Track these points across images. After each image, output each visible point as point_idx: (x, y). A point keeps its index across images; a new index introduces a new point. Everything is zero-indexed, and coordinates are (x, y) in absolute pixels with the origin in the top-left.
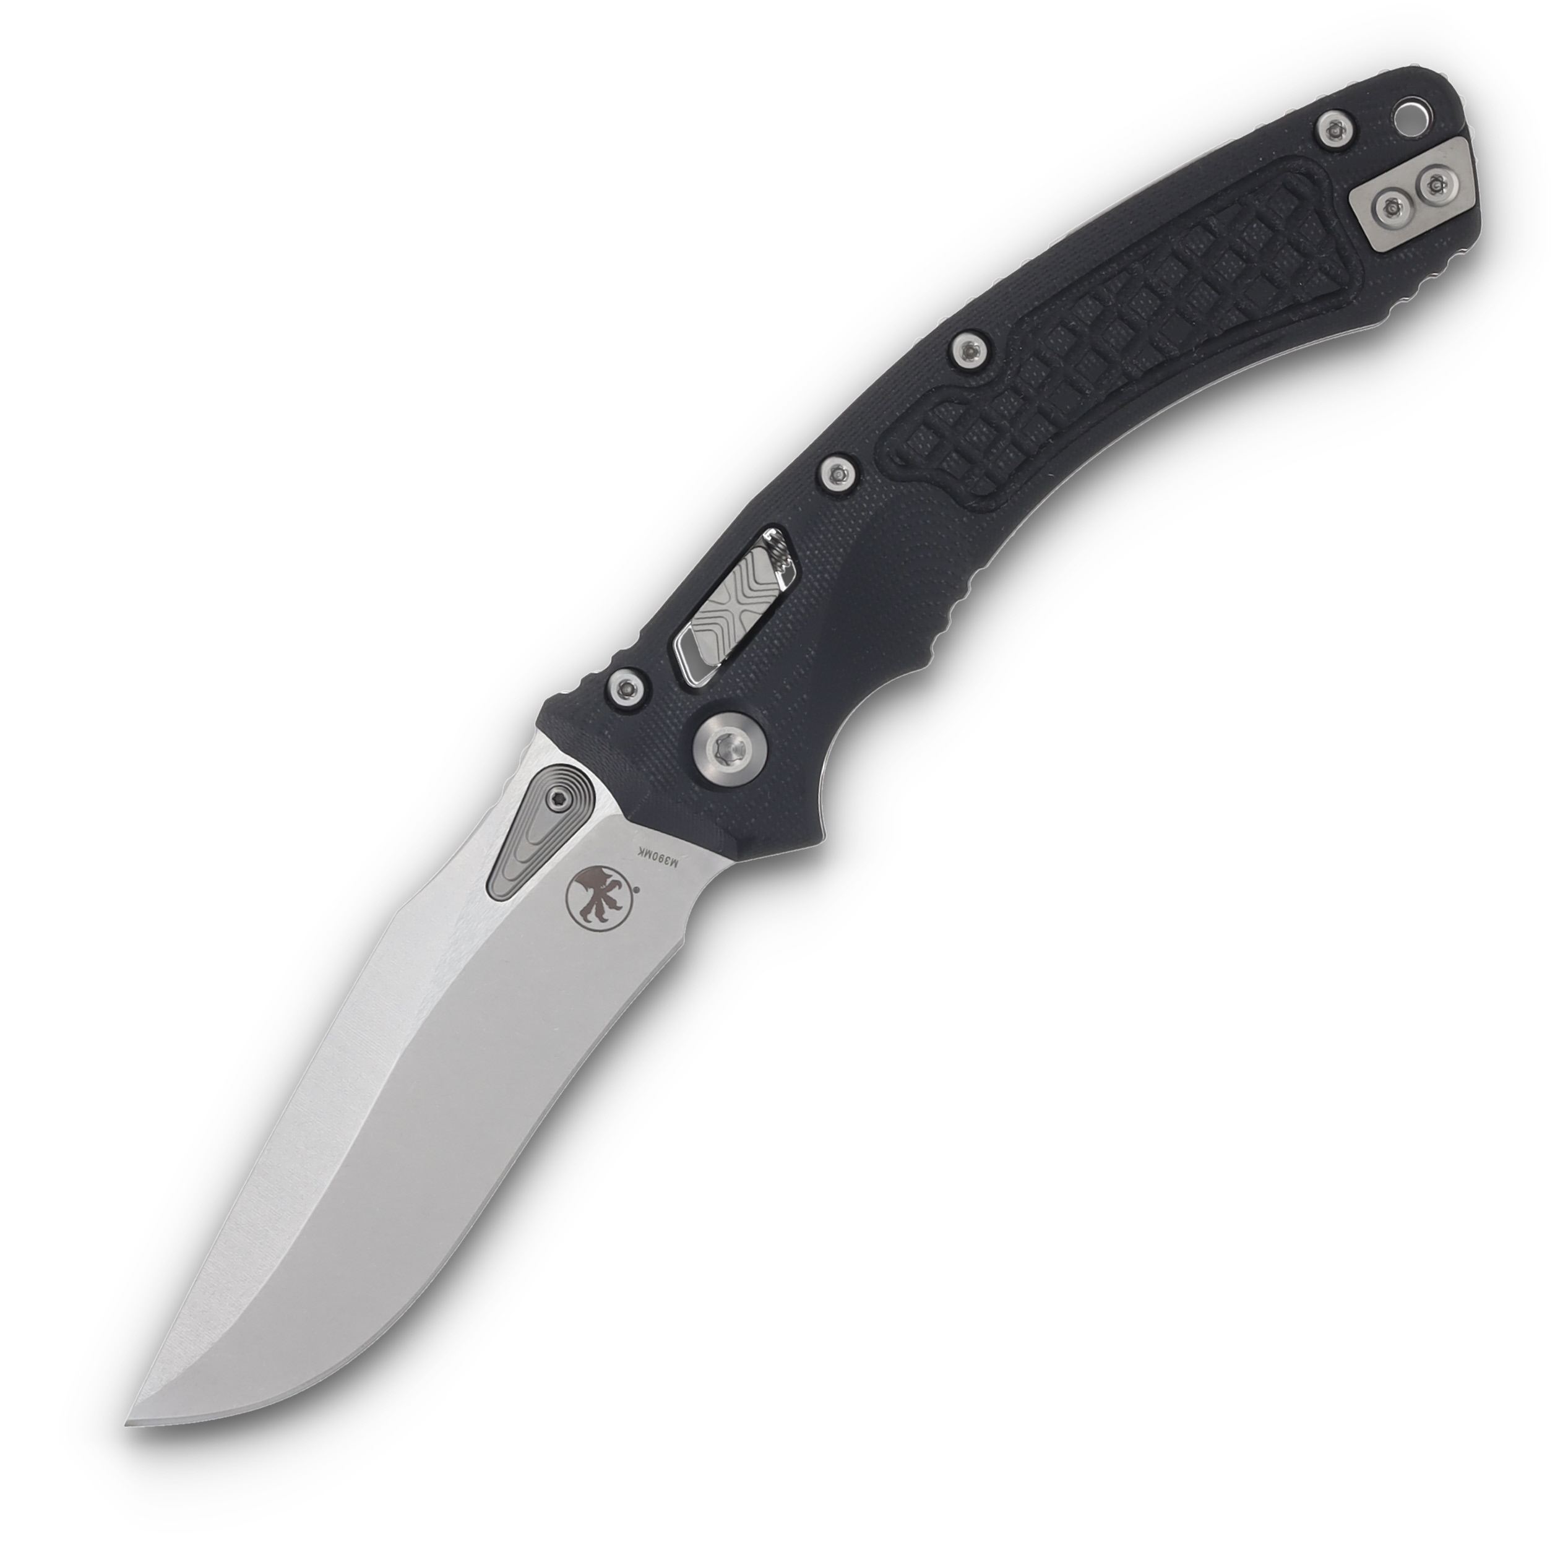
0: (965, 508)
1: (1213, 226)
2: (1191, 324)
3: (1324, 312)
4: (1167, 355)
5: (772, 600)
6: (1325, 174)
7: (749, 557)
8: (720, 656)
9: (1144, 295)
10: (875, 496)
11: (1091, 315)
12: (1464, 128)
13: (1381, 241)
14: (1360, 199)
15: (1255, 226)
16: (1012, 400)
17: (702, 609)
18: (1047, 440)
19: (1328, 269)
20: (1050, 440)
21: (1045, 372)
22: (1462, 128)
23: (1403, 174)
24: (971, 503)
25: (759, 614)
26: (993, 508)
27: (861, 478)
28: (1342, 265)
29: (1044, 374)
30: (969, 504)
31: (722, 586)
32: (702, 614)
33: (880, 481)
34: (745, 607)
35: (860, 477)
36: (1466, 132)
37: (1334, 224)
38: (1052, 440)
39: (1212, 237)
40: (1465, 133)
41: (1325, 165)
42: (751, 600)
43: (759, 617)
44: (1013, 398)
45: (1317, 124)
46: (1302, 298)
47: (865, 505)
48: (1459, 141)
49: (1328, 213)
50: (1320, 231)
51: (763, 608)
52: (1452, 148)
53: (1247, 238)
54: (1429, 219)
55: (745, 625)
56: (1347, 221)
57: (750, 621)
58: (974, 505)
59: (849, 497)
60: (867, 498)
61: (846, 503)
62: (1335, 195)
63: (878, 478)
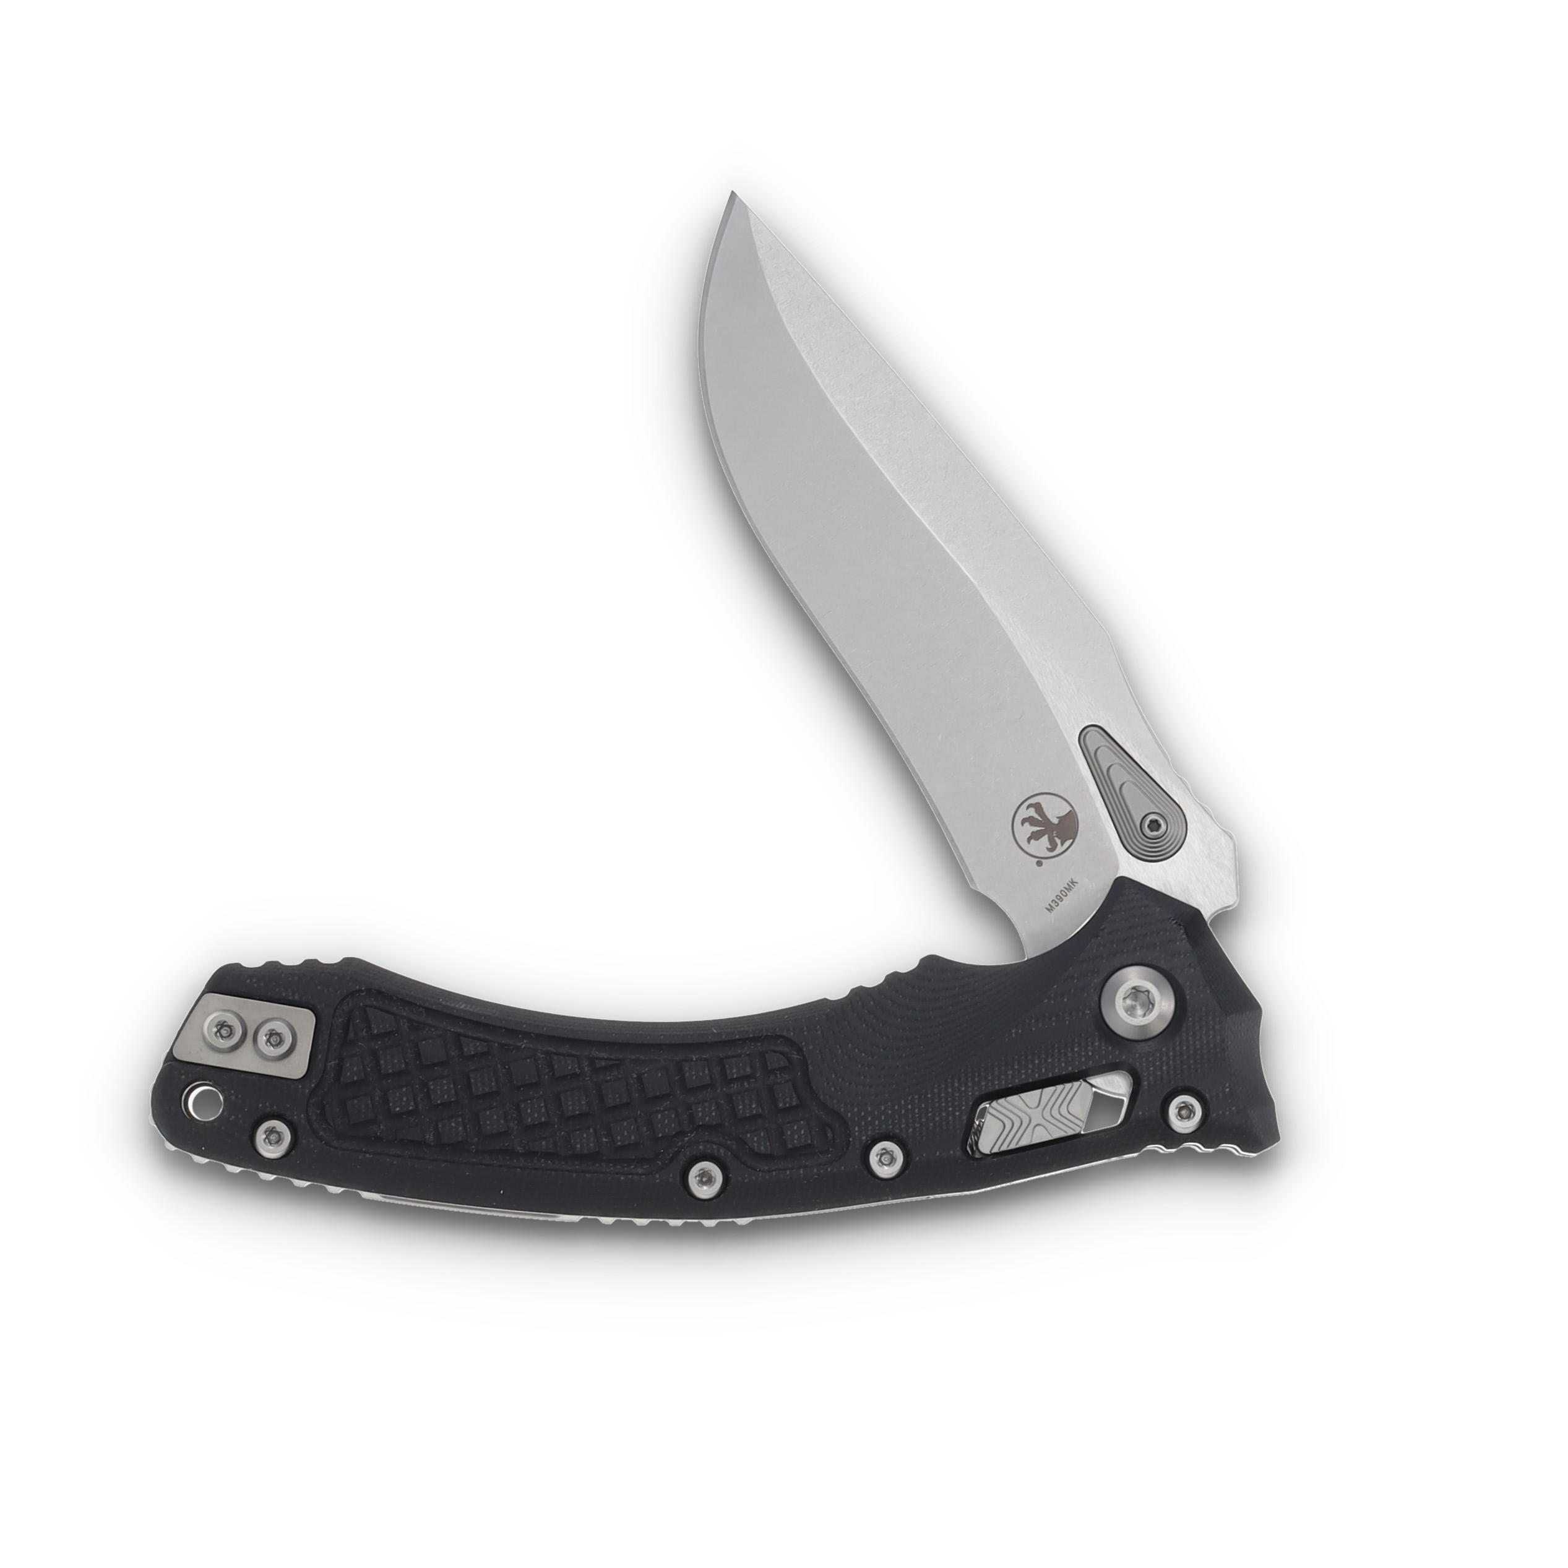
0: (804, 1056)
1: (431, 1134)
2: (509, 1068)
3: (395, 998)
4: (548, 1058)
5: (1002, 1101)
6: (309, 1109)
7: (996, 1150)
8: (1077, 1087)
9: (529, 1120)
10: (869, 1119)
11: (585, 1135)
12: (167, 1062)
13: (304, 1021)
14: (296, 1067)
15: (398, 1109)
16: (700, 1114)
17: (1063, 1134)
18: (696, 1061)
19: (365, 1030)
20: (694, 1059)
21: (657, 1117)
22: (170, 1063)
23: (245, 1061)
24: (796, 1056)
25: (1020, 1097)
26: (781, 1040)
27: (870, 1142)
28: (351, 1025)
29: (659, 1116)
30: (798, 1057)
31: (1035, 1141)
32: (1067, 1131)
33: (857, 1129)
34: (1029, 1111)
35: (870, 1144)
36: (168, 1058)
37: (333, 1063)
38: (692, 1058)
39: (440, 1126)
40: (170, 1058)
41: (302, 1116)
42: (1020, 1113)
43: (1022, 1095)
44: (698, 1115)
45: (284, 1154)
46: (404, 1023)
47: (883, 1117)
48: (178, 1055)
49: (331, 1075)
50: (348, 1065)
51: (1014, 1099)
52: (190, 1053)
53: (412, 1103)
54: (255, 1010)
55: (1039, 1096)
56: (320, 1057)
57: (1032, 1096)
58: (795, 1053)
59: (891, 1134)
60: (877, 1122)
61: (897, 1131)
62: (313, 1085)
63: (856, 1131)
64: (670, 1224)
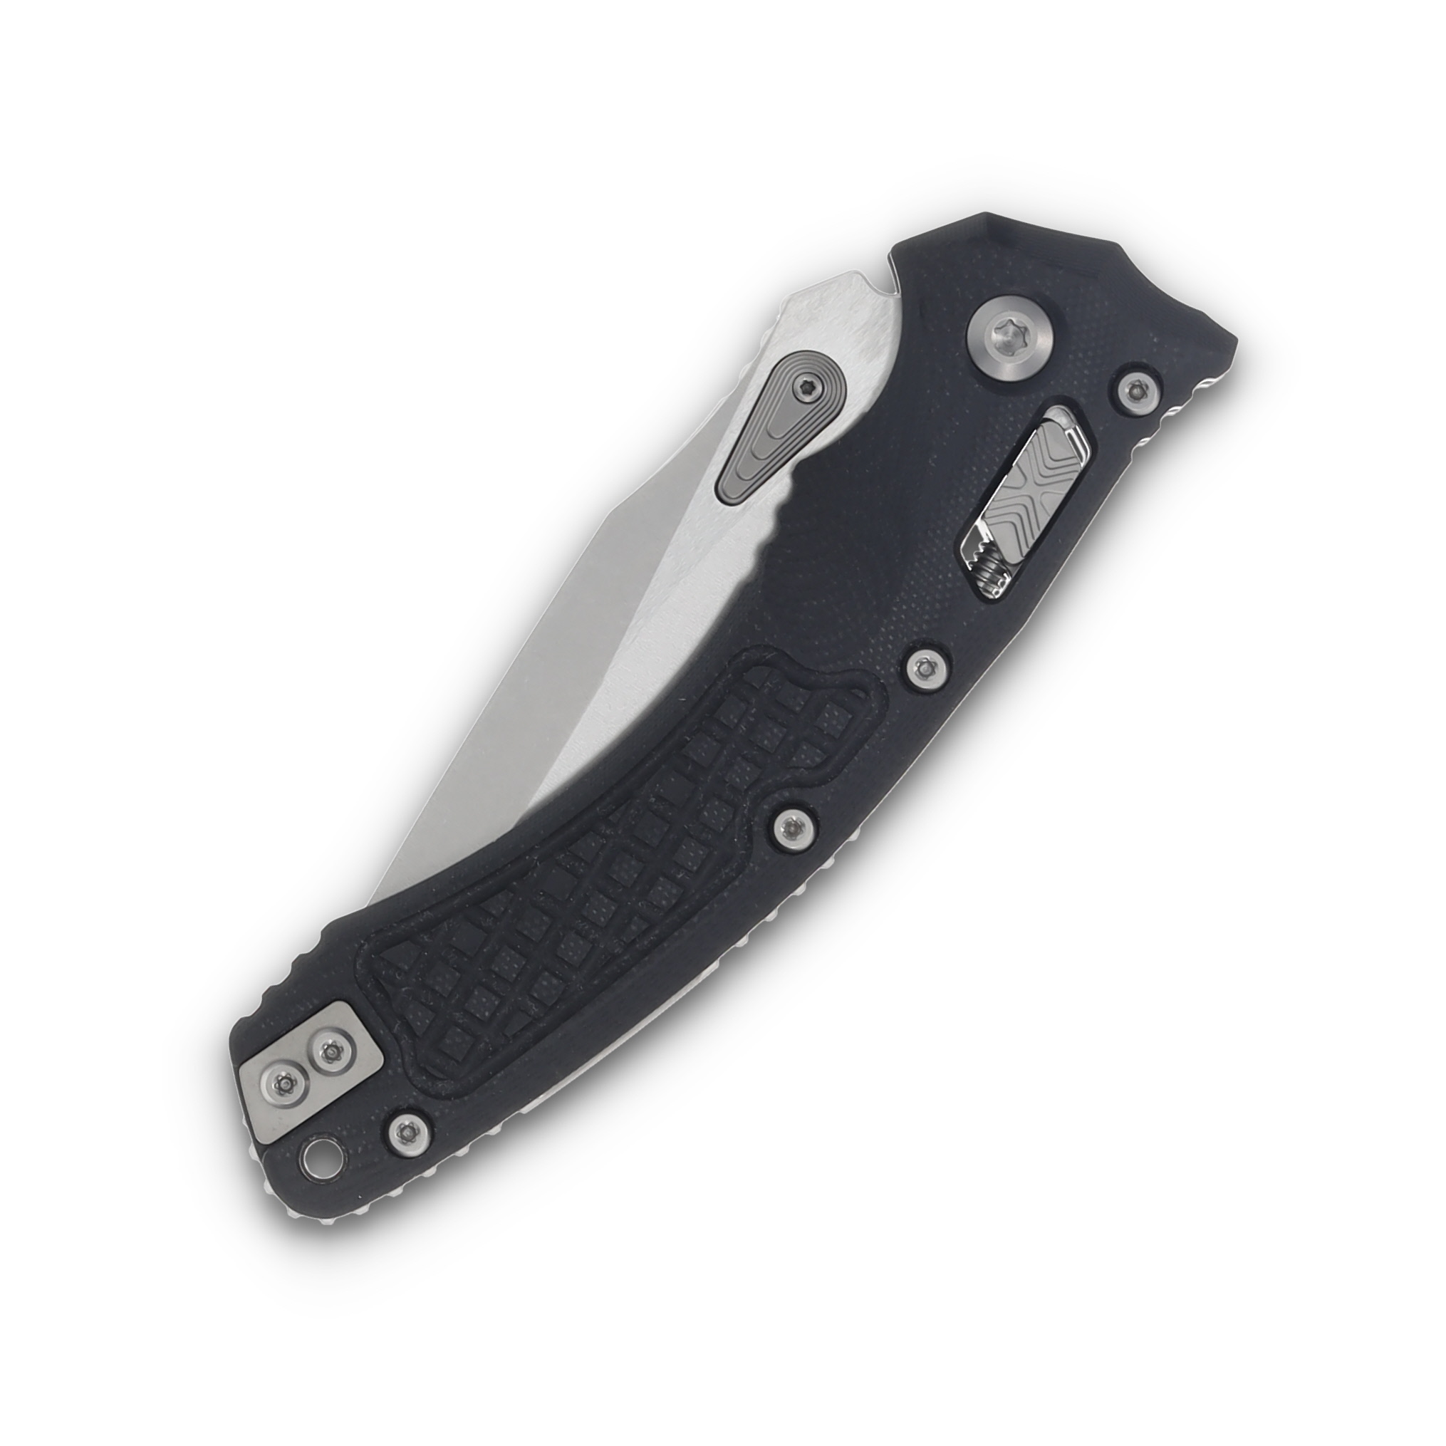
0: (776, 649)
1: (534, 1008)
2: (544, 892)
3: (395, 925)
4: (568, 853)
6: (414, 1083)
7: (1026, 551)
8: (1042, 433)
9: (602, 919)
10: (881, 649)
11: (660, 888)
12: (262, 1155)
13: (341, 1013)
14: (370, 1059)
15: (487, 1014)
16: (738, 780)
17: (1072, 483)
18: (692, 739)
19: (397, 975)
20: (689, 739)
21: (705, 815)
22: (265, 1153)
23: (325, 1092)
24: (769, 656)
25: (1002, 487)
26: (744, 654)
27: (899, 668)
28: (382, 982)
29: (706, 813)
30: (772, 655)
31: (1052, 512)
32: (1071, 477)
33: (878, 668)
34: (1021, 491)
35: (901, 670)
36: (259, 1151)
37: (397, 1026)
38: (686, 739)
39: (535, 995)
40: (261, 1149)
41: (415, 1093)
42: (1015, 500)
43: (1004, 482)
44: (737, 782)
45: (429, 1138)
46: (423, 938)
47: (891, 637)
48: (266, 1140)
49: (405, 1038)
50: (411, 1017)
52: (274, 1129)
53: (494, 998)
54: (291, 1044)
56: (382, 1032)
57: (1013, 476)
58: (767, 654)
59: (911, 645)
60: (890, 646)
61: (915, 638)
62: (399, 1060)
63: (880, 670)
64: (798, 895)
